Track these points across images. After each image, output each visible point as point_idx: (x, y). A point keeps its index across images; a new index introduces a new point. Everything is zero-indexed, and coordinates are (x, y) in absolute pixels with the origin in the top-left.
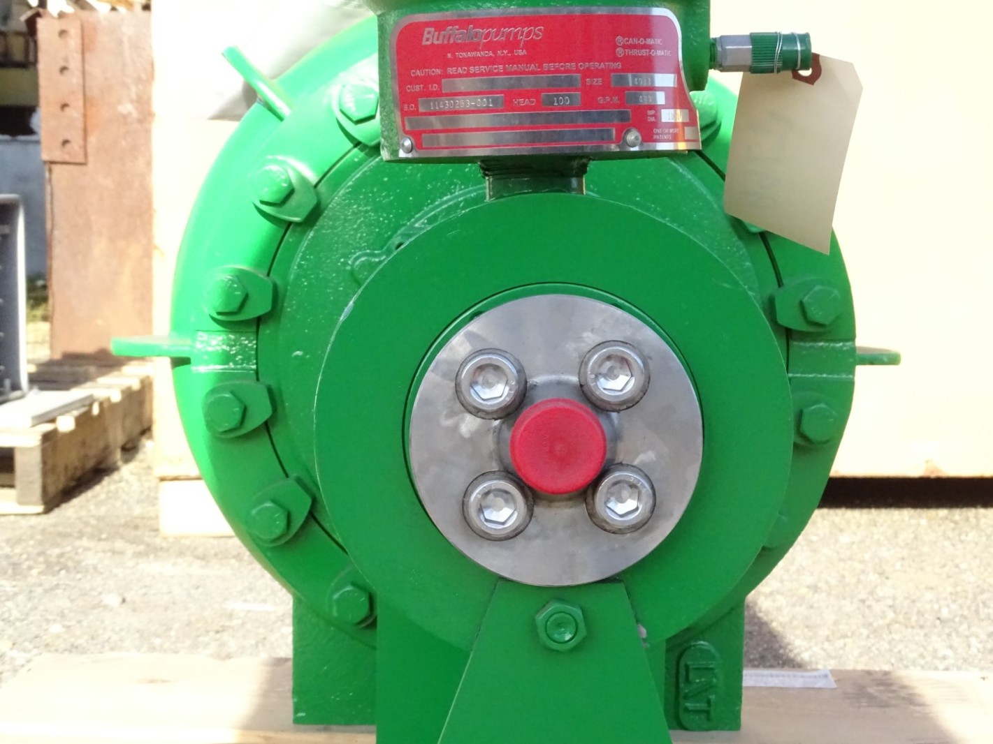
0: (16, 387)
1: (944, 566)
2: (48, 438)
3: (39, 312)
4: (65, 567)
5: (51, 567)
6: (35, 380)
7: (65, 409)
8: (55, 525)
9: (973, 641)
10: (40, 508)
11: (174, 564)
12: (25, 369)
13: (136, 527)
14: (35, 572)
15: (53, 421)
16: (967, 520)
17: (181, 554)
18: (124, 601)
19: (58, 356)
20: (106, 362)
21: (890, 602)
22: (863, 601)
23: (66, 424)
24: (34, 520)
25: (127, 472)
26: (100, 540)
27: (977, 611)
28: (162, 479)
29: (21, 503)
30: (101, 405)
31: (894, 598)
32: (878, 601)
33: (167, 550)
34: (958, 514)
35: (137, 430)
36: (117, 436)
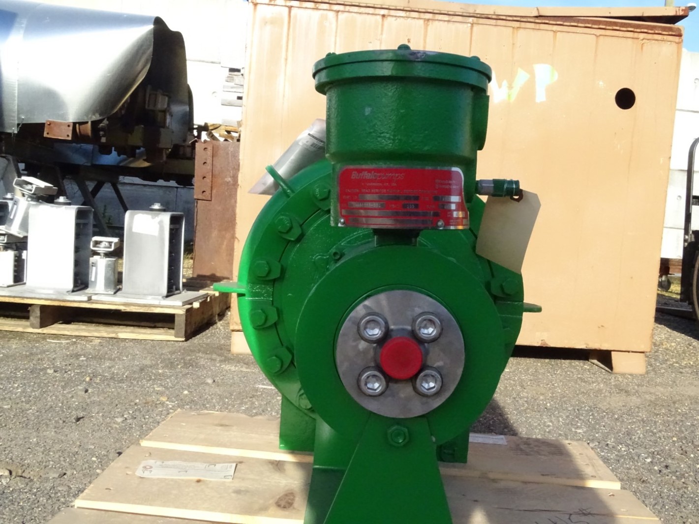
0: (178, 289)
1: (548, 384)
2: (188, 311)
3: (190, 256)
4: (192, 365)
5: (186, 365)
6: (184, 285)
7: (196, 299)
8: (189, 347)
9: (561, 419)
10: (184, 339)
11: (236, 366)
12: (182, 280)
13: (221, 349)
14: (179, 366)
15: (191, 304)
16: (557, 364)
17: (239, 362)
18: (214, 381)
19: (195, 276)
20: (214, 279)
21: (526, 399)
22: (514, 398)
23: (196, 305)
24: (183, 343)
25: (220, 324)
26: (206, 354)
27: (562, 406)
28: (233, 331)
29: (176, 336)
30: (211, 298)
31: (527, 398)
32: (521, 398)
33: (233, 360)
34: (553, 362)
35: (225, 307)
36: (217, 310)
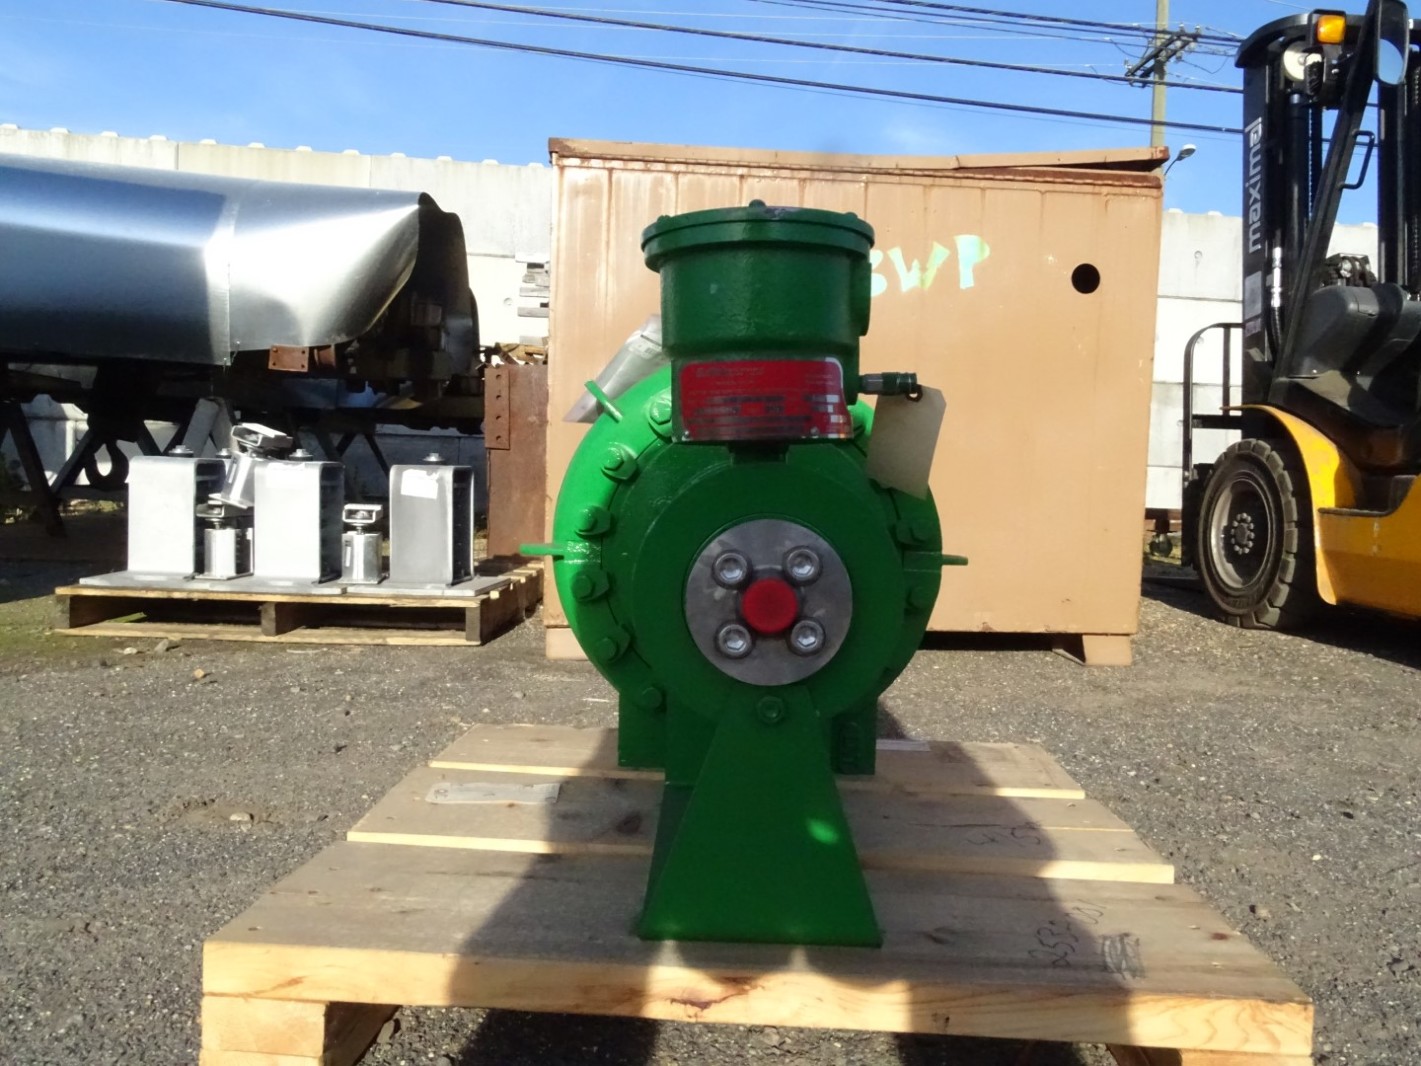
0: (467, 573)
1: (993, 684)
2: (485, 603)
3: (481, 533)
4: (491, 676)
5: (485, 676)
6: (477, 570)
7: (494, 587)
8: (486, 652)
9: (1011, 727)
10: (478, 643)
11: (554, 676)
12: (473, 564)
13: (533, 654)
14: (475, 678)
15: (488, 593)
16: (1007, 657)
17: (557, 670)
18: (525, 695)
19: (491, 557)
20: (519, 561)
21: (962, 704)
22: (946, 703)
23: (495, 595)
24: (475, 649)
25: (528, 622)
26: (512, 661)
27: (1012, 710)
28: (548, 627)
29: (468, 639)
30: (514, 585)
31: (964, 702)
32: (955, 703)
33: (550, 667)
34: (1001, 654)
35: (535, 600)
36: (524, 603)
